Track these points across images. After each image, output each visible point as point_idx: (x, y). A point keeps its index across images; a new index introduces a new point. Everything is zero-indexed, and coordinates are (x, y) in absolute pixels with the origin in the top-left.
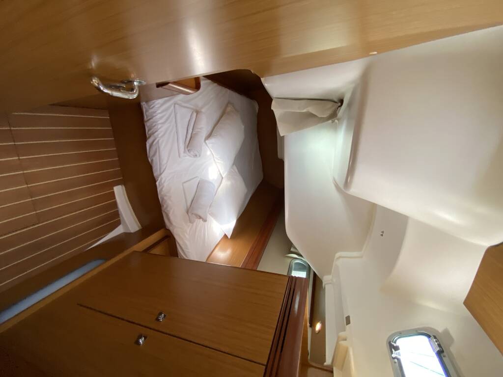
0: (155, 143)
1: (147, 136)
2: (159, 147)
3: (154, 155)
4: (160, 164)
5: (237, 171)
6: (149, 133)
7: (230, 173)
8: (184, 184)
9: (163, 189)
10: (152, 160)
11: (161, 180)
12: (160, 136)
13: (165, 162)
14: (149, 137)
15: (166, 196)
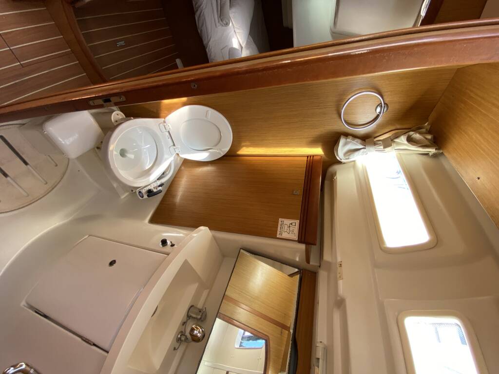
0: (201, 15)
1: (195, 10)
2: (205, 19)
3: (203, 25)
4: (207, 33)
5: (252, 40)
6: (196, 6)
7: (248, 44)
8: (222, 51)
9: (212, 55)
10: (201, 30)
11: (209, 48)
12: (204, 8)
13: (210, 31)
14: (197, 10)
15: (214, 59)
